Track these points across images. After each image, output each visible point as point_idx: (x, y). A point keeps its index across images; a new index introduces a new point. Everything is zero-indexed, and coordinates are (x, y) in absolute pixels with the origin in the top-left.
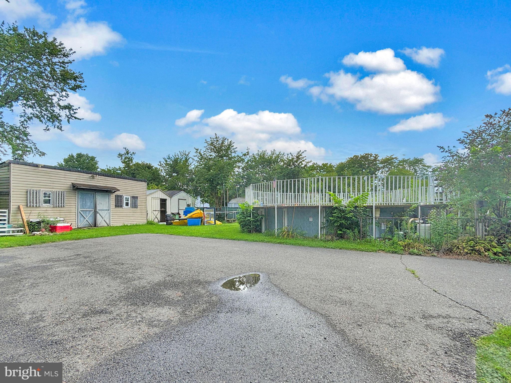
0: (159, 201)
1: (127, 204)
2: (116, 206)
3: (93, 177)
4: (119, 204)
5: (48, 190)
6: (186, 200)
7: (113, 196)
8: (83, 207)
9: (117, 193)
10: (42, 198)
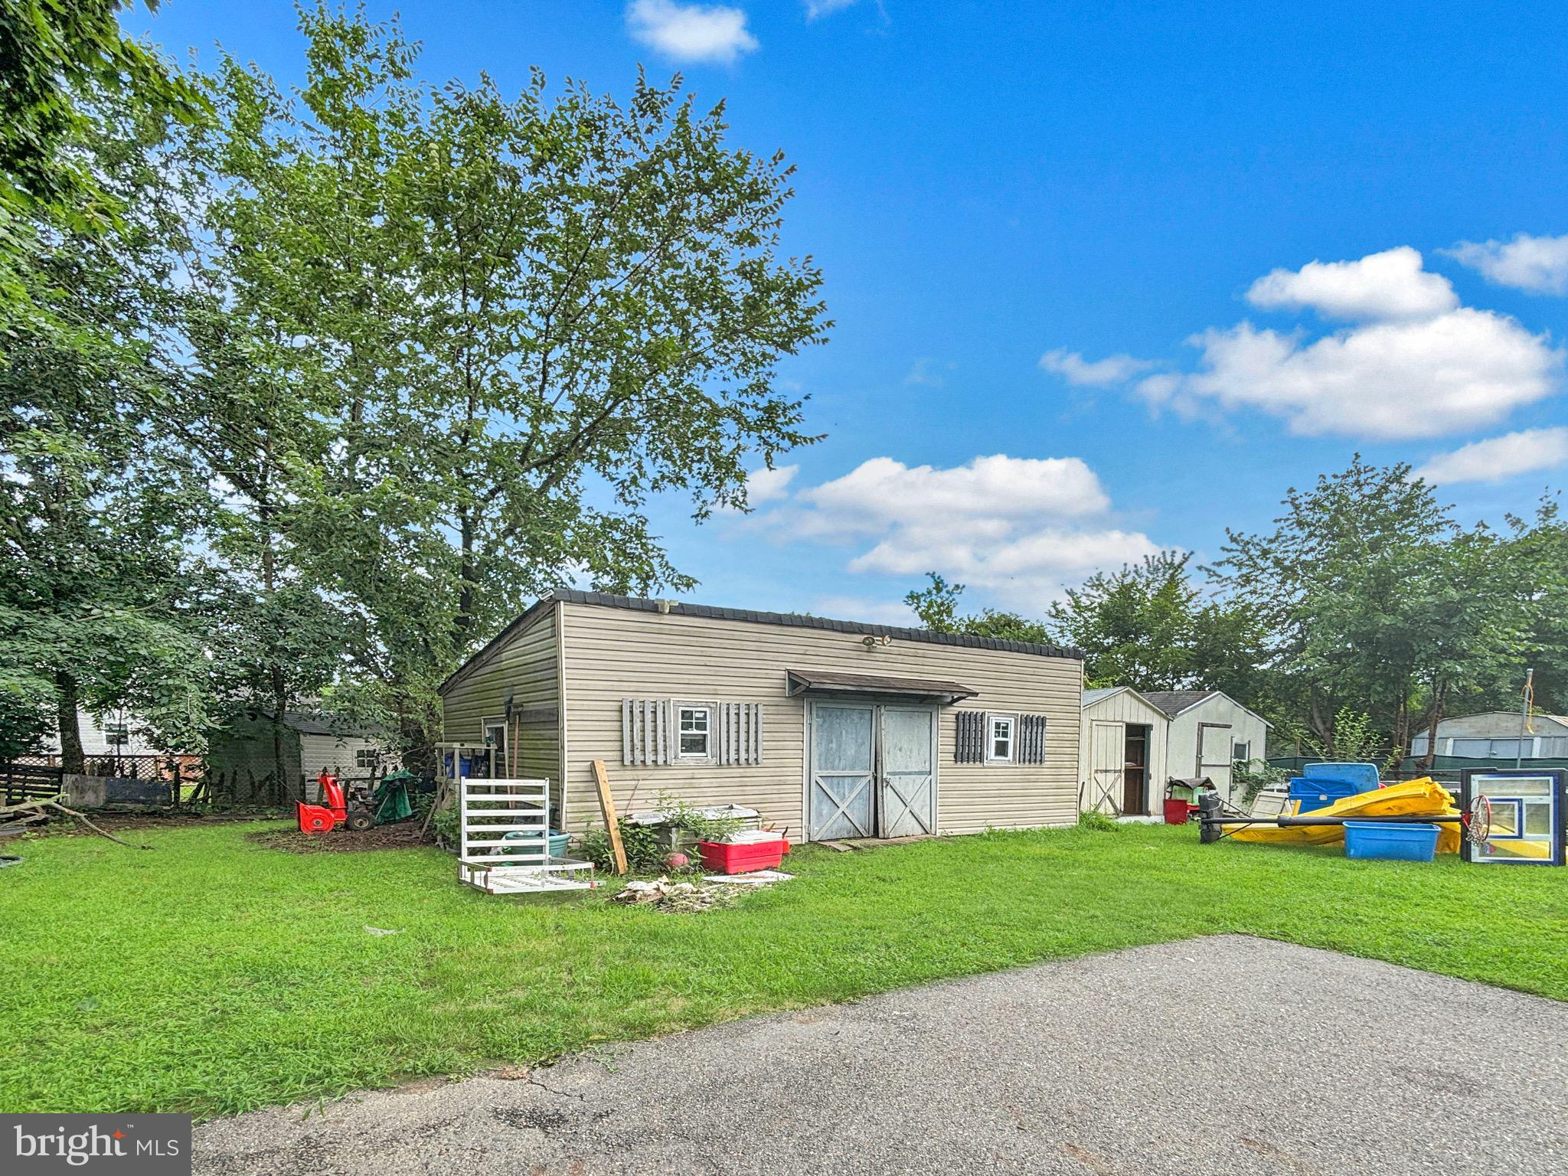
0: (1121, 734)
1: (1001, 749)
2: (959, 757)
3: (870, 648)
4: (968, 749)
5: (696, 702)
6: (1229, 727)
7: (946, 720)
8: (827, 761)
9: (965, 706)
10: (676, 732)
